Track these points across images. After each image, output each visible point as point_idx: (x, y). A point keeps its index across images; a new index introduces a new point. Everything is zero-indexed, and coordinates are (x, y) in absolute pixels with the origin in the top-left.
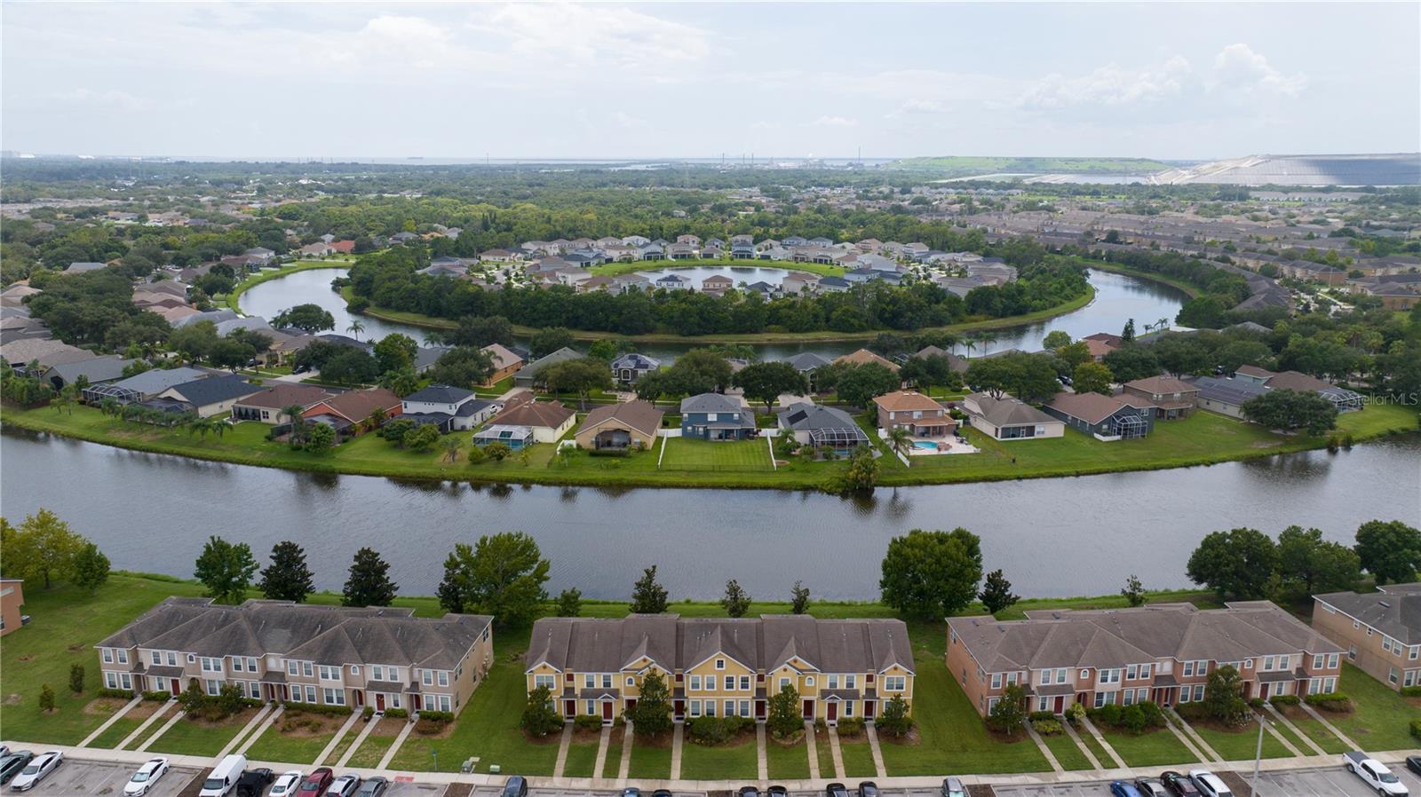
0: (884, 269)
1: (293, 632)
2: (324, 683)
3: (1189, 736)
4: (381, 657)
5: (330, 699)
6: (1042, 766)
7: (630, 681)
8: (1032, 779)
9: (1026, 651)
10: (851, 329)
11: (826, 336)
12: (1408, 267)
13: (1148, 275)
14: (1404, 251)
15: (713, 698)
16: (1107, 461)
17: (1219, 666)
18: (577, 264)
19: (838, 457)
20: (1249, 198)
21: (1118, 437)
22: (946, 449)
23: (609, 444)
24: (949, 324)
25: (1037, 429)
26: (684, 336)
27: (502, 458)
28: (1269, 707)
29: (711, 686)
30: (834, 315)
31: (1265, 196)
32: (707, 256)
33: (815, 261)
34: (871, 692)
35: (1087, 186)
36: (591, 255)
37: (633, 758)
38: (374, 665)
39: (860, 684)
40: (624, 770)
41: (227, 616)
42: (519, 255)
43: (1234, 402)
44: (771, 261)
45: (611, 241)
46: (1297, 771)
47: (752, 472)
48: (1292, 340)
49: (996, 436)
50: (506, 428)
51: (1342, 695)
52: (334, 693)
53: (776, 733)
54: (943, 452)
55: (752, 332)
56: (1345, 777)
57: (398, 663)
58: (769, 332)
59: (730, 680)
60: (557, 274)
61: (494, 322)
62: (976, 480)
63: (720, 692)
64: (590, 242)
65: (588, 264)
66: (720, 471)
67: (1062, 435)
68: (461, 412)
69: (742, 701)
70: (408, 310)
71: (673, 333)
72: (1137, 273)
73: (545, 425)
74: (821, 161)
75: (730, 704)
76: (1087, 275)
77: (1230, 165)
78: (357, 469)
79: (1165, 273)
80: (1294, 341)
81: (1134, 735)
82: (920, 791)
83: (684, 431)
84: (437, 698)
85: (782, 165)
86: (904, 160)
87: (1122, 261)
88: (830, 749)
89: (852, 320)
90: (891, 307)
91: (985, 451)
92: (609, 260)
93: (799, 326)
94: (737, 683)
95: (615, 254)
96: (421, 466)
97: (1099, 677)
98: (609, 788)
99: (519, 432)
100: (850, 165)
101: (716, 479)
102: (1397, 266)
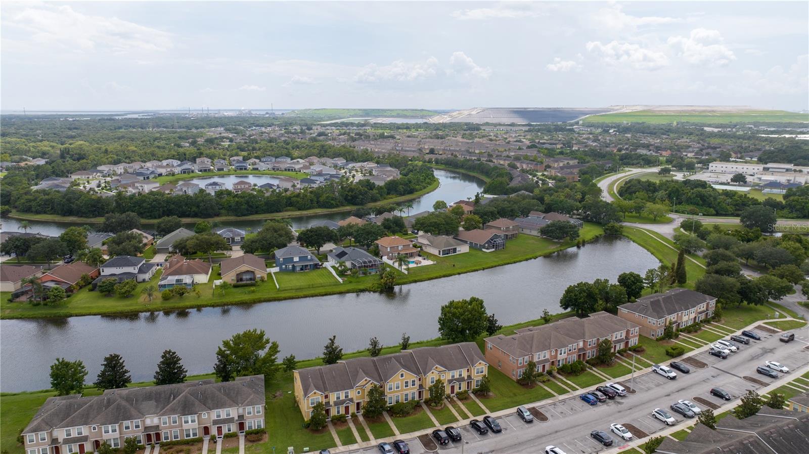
0: (331, 173)
1: (156, 401)
2: (185, 426)
3: (596, 372)
4: (219, 405)
5: (188, 435)
6: (550, 396)
7: (359, 393)
8: (549, 401)
9: (528, 347)
10: (331, 206)
11: (319, 211)
12: (566, 162)
13: (458, 170)
14: (558, 154)
15: (399, 394)
16: (494, 261)
17: (601, 340)
18: (142, 178)
19: (370, 273)
20: (481, 129)
21: (493, 250)
22: (420, 264)
23: (241, 280)
24: (380, 200)
25: (457, 250)
26: (239, 216)
27: (183, 293)
28: (617, 354)
29: (398, 387)
30: (321, 199)
31: (487, 129)
32: (219, 170)
33: (286, 170)
34: (469, 377)
35: (403, 124)
36: (149, 172)
37: (371, 430)
38: (216, 410)
39: (465, 374)
40: (371, 437)
41: (109, 400)
42: (98, 174)
43: (534, 229)
44: (260, 171)
45: (156, 163)
46: (639, 377)
47: (330, 285)
48: (546, 198)
49: (440, 254)
50: (177, 277)
51: (640, 345)
52: (191, 431)
53: (433, 404)
54: (419, 265)
55: (277, 212)
56: (654, 375)
57: (230, 406)
58: (286, 211)
59: (407, 383)
60: (136, 185)
61: (128, 216)
62: (440, 277)
63: (402, 390)
64: (143, 164)
65: (148, 178)
66: (313, 287)
67: (468, 251)
68: (141, 271)
69: (412, 392)
70: (45, 213)
71: (231, 216)
72: (452, 169)
73: (201, 273)
74: (250, 111)
75: (407, 395)
76: (433, 171)
77: (466, 113)
78: (88, 312)
79: (467, 169)
80: (547, 199)
81: (577, 375)
82: (508, 416)
83: (281, 269)
84: (254, 422)
85: (226, 114)
86: (298, 110)
87: (444, 164)
88: (459, 407)
89: (332, 202)
90: (350, 193)
91: (438, 263)
92: (160, 175)
93: (303, 207)
94: (410, 384)
95: (163, 171)
96: (131, 305)
97: (559, 353)
98: (370, 446)
99: (187, 279)
100: (267, 113)
101: (312, 292)
102: (562, 162)
